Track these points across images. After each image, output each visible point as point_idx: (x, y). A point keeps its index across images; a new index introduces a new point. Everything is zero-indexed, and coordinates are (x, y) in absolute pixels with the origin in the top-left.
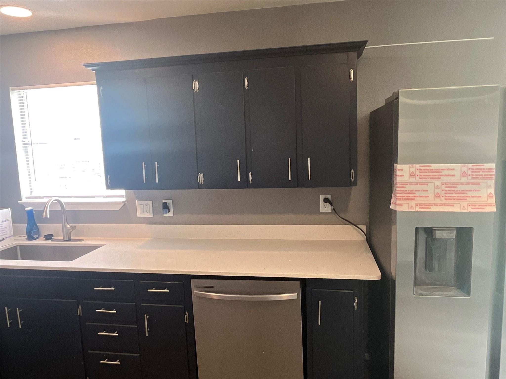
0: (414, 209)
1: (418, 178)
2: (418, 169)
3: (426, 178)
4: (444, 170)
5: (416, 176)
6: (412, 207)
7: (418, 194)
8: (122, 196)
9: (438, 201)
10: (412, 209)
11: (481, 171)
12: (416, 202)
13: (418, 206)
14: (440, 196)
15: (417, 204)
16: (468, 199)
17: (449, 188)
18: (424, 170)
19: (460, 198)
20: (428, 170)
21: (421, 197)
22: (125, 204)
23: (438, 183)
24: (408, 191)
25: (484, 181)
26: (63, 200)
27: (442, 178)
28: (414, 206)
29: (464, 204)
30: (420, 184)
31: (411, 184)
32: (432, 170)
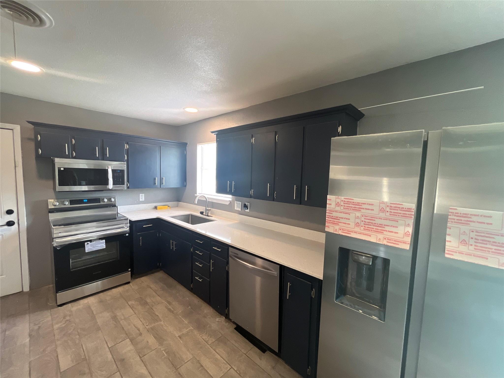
0: (337, 232)
1: (342, 208)
2: (342, 201)
3: (349, 209)
4: (364, 204)
5: (341, 206)
6: (336, 230)
7: (341, 220)
8: (230, 198)
9: (357, 229)
10: (336, 232)
11: (399, 210)
12: (339, 227)
13: (341, 231)
14: (359, 226)
15: (341, 229)
16: (385, 232)
17: (368, 220)
18: (348, 202)
19: (377, 230)
20: (351, 202)
21: (344, 223)
22: (231, 202)
23: (358, 214)
24: (334, 217)
25: (403, 219)
26: (206, 196)
27: (362, 210)
28: (338, 230)
29: (380, 236)
30: (343, 213)
31: (336, 212)
32: (354, 202)
